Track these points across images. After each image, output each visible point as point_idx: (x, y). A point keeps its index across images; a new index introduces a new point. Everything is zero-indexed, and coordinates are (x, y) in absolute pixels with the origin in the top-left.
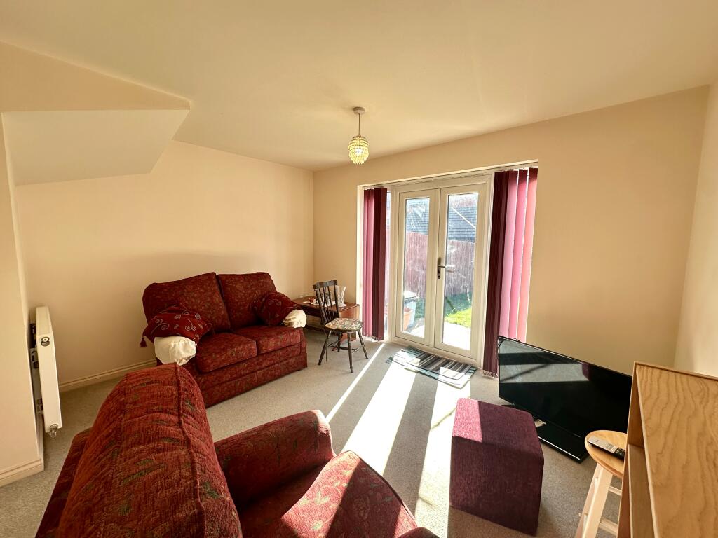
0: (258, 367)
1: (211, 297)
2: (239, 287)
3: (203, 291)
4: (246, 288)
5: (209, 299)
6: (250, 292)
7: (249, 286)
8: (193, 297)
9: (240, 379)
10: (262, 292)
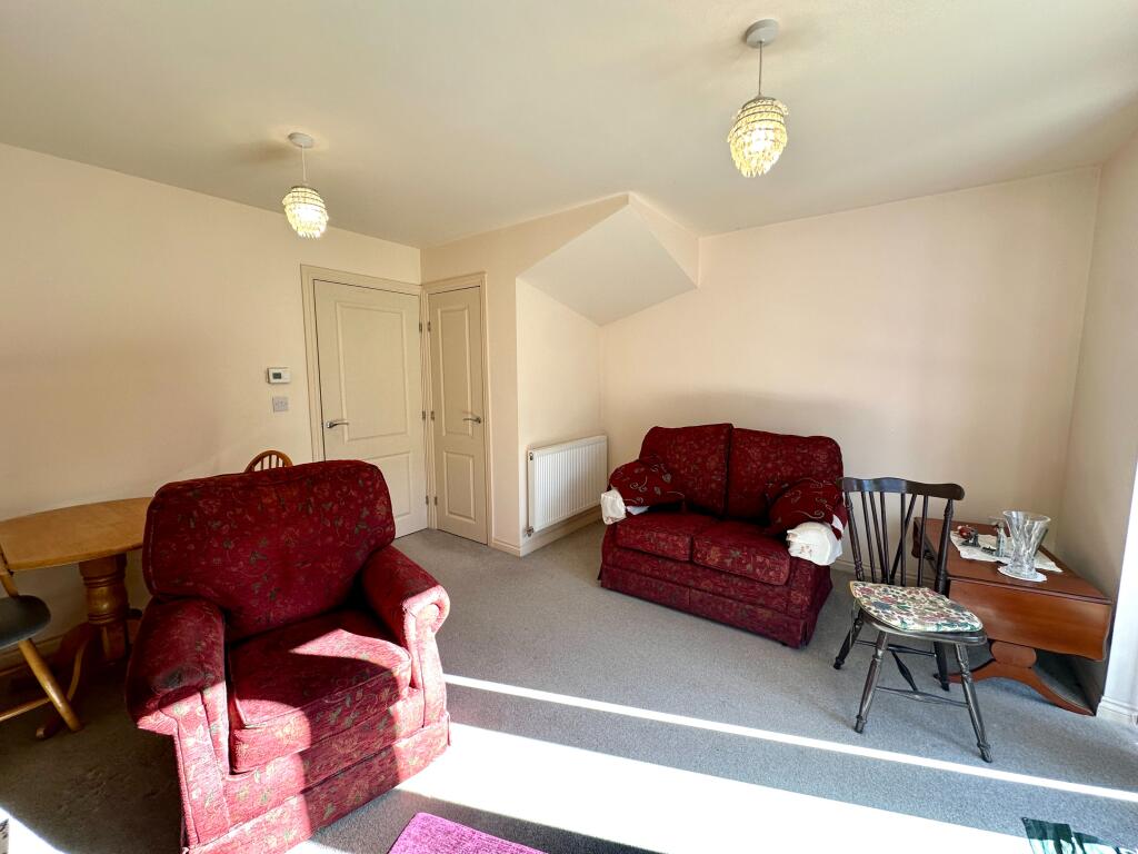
0: (692, 583)
1: (705, 458)
2: (754, 452)
3: (697, 447)
4: (765, 459)
5: (699, 460)
6: (770, 465)
7: (773, 456)
8: (679, 453)
9: (665, 584)
10: (793, 472)
